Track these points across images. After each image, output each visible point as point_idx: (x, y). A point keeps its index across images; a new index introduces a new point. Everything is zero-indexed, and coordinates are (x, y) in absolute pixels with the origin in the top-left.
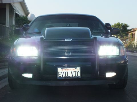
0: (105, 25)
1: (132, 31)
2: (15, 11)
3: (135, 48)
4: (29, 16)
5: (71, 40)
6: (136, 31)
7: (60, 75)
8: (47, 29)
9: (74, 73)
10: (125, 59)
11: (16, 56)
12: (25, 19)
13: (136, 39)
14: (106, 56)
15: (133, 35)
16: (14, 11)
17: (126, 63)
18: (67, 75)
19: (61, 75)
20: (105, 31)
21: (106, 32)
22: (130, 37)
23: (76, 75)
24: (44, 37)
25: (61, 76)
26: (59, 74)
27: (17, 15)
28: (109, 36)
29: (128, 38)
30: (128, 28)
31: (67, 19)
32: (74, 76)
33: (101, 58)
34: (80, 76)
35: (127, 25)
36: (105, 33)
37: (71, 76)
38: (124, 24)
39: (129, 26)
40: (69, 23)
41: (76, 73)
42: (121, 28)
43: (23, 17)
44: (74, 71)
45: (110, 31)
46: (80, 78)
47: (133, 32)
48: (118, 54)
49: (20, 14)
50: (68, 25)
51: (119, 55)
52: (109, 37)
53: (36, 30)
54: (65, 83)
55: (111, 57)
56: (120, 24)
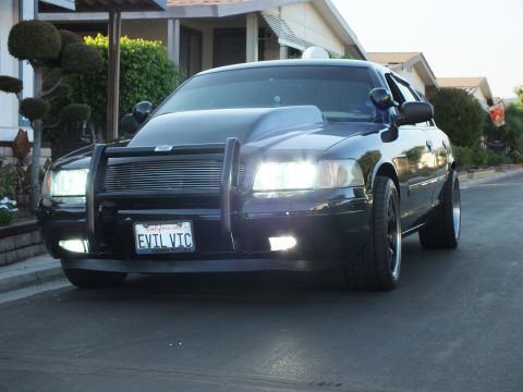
7: (142, 244)
9: (177, 237)
18: (159, 244)
19: (144, 244)
23: (183, 244)
25: (147, 247)
26: (140, 241)
32: (176, 246)
34: (192, 246)
37: (169, 245)
41: (182, 237)
44: (176, 232)
46: (193, 251)
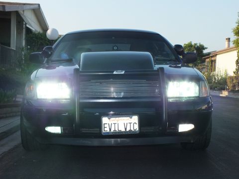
0: (174, 48)
1: (211, 55)
2: (26, 24)
3: (216, 84)
4: (49, 32)
5: (123, 73)
6: (217, 56)
8: (83, 55)
9: (129, 125)
10: (209, 102)
11: (35, 98)
12: (43, 37)
13: (217, 69)
14: (179, 98)
15: (213, 62)
16: (24, 23)
17: (210, 108)
18: (117, 129)
19: (107, 129)
20: (173, 58)
21: (176, 59)
22: (208, 66)
23: (132, 129)
24: (79, 67)
25: (108, 131)
26: (104, 127)
27: (28, 31)
28: (180, 65)
29: (204, 68)
30: (205, 52)
31: (113, 38)
32: (127, 130)
33: (170, 100)
34: (137, 130)
35: (203, 46)
36: (174, 61)
37: (123, 130)
38: (198, 45)
39: (206, 48)
40: (116, 45)
41: (132, 125)
42: (194, 50)
43: (39, 33)
44: (128, 122)
45: (181, 57)
46: (138, 133)
47: (212, 57)
48: (197, 95)
49: (33, 29)
50: (114, 48)
51: (198, 97)
52: (180, 67)
53: (65, 56)
54: (113, 142)
55: (185, 99)
56: (193, 44)
